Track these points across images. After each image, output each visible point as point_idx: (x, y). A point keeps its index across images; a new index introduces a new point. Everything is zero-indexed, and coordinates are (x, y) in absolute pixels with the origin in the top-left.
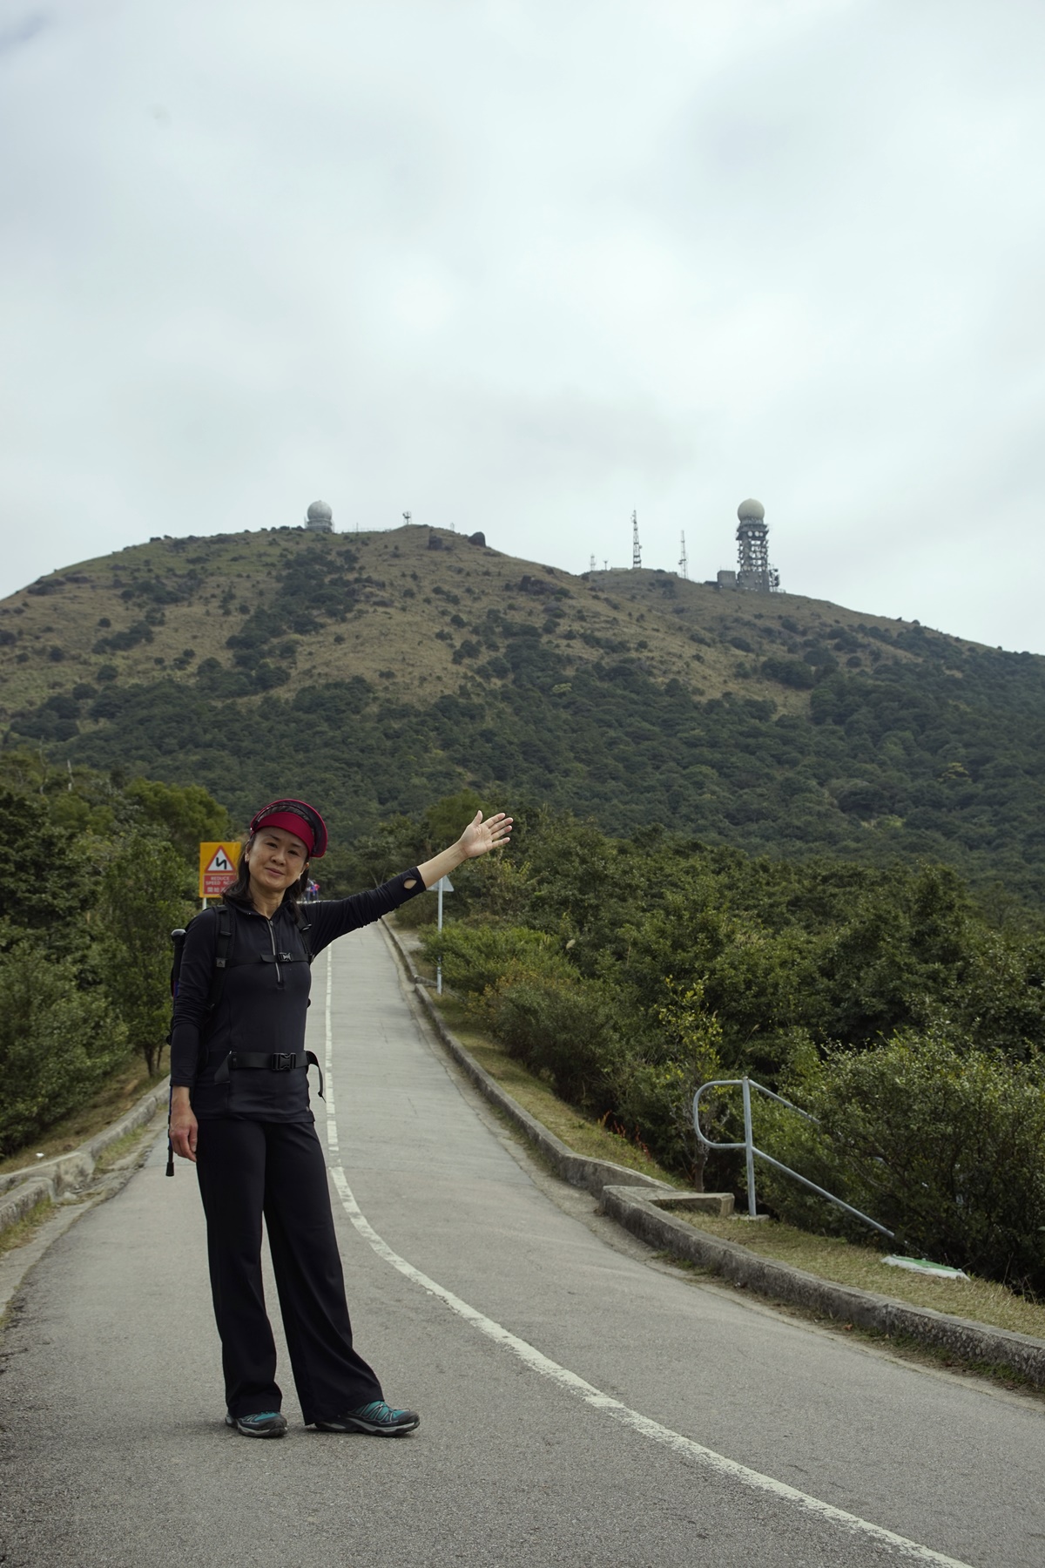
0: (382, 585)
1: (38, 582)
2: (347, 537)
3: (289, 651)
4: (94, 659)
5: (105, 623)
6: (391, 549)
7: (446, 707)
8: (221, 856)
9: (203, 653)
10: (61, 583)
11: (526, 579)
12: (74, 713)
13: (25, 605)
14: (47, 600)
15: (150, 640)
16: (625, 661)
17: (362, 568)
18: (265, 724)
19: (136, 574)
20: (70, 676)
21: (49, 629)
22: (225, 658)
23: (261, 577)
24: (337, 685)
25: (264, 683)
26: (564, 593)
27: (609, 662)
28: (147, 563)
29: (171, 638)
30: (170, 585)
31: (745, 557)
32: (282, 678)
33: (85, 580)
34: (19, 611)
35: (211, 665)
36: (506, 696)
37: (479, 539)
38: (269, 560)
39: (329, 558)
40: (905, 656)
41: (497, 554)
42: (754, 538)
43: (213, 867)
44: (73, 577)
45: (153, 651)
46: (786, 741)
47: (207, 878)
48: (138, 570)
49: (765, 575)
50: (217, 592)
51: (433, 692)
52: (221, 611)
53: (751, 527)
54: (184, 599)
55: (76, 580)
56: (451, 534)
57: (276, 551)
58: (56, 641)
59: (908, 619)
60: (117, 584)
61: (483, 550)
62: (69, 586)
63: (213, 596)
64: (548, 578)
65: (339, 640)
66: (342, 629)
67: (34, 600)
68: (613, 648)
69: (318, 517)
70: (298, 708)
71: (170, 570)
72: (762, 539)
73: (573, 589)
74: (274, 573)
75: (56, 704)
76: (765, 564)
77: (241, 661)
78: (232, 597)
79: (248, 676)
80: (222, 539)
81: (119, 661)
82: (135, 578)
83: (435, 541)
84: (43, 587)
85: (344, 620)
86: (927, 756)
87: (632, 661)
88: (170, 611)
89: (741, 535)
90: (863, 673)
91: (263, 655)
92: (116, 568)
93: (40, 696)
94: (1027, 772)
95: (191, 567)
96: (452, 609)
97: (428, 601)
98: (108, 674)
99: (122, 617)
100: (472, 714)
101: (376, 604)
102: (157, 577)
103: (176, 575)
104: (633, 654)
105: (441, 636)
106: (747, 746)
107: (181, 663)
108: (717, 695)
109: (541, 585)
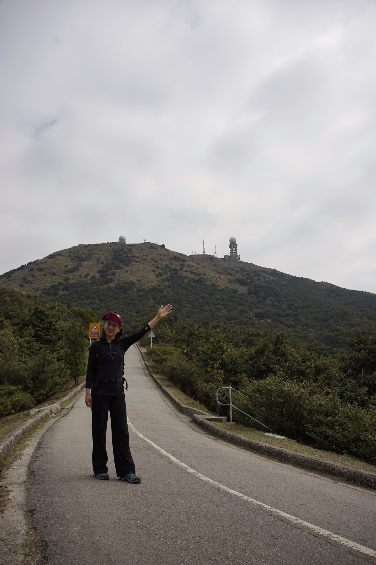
0: (138, 258)
1: (49, 255)
2: (129, 245)
3: (114, 274)
4: (63, 275)
5: (67, 266)
6: (141, 248)
7: (154, 289)
8: (95, 327)
9: (92, 274)
10: (55, 256)
11: (175, 257)
12: (58, 289)
13: (46, 261)
14: (52, 260)
15: (78, 271)
16: (200, 278)
17: (133, 253)
18: (107, 293)
19: (75, 254)
20: (57, 279)
21: (52, 267)
22: (97, 276)
23: (107, 255)
24: (126, 283)
25: (107, 282)
26: (185, 260)
27: (196, 278)
28: (78, 251)
29: (83, 271)
30: (84, 256)
31: (231, 252)
32: (112, 281)
33: (62, 255)
34: (45, 263)
35: (93, 277)
36: (169, 287)
37: (163, 246)
38: (109, 251)
39: (125, 250)
40: (272, 278)
41: (168, 250)
42: (234, 247)
43: (93, 330)
44: (59, 254)
45: (79, 273)
46: (241, 299)
47: (91, 333)
48: (75, 253)
49: (237, 256)
50: (95, 258)
51: (150, 285)
52: (96, 264)
53: (233, 244)
54: (87, 260)
55: (59, 255)
56: (156, 245)
57: (111, 248)
58: (54, 270)
59: (273, 268)
60: (70, 256)
61: (164, 249)
62: (57, 257)
63: (94, 260)
64: (181, 256)
65: (127, 271)
66: (127, 269)
68: (197, 275)
69: (122, 240)
70: (116, 289)
71: (84, 253)
72: (236, 247)
73: (187, 259)
74: (110, 254)
75: (53, 287)
76: (236, 254)
77: (101, 276)
78: (99, 260)
79: (103, 280)
80: (97, 245)
81: (70, 276)
82: (75, 255)
83: (152, 246)
84: (51, 256)
85: (128, 266)
86: (277, 303)
87: (202, 278)
88: (83, 263)
89: (230, 246)
90: (261, 282)
91: (107, 275)
92: (70, 252)
93: (49, 285)
94: (303, 308)
95: (89, 252)
96: (156, 264)
97: (150, 262)
98: (67, 279)
99: (71, 265)
100: (161, 291)
101: (136, 262)
102: (80, 255)
103: (85, 254)
104: (203, 276)
105: (153, 271)
106: (231, 300)
107: (86, 277)
108: (224, 287)
109: (178, 258)
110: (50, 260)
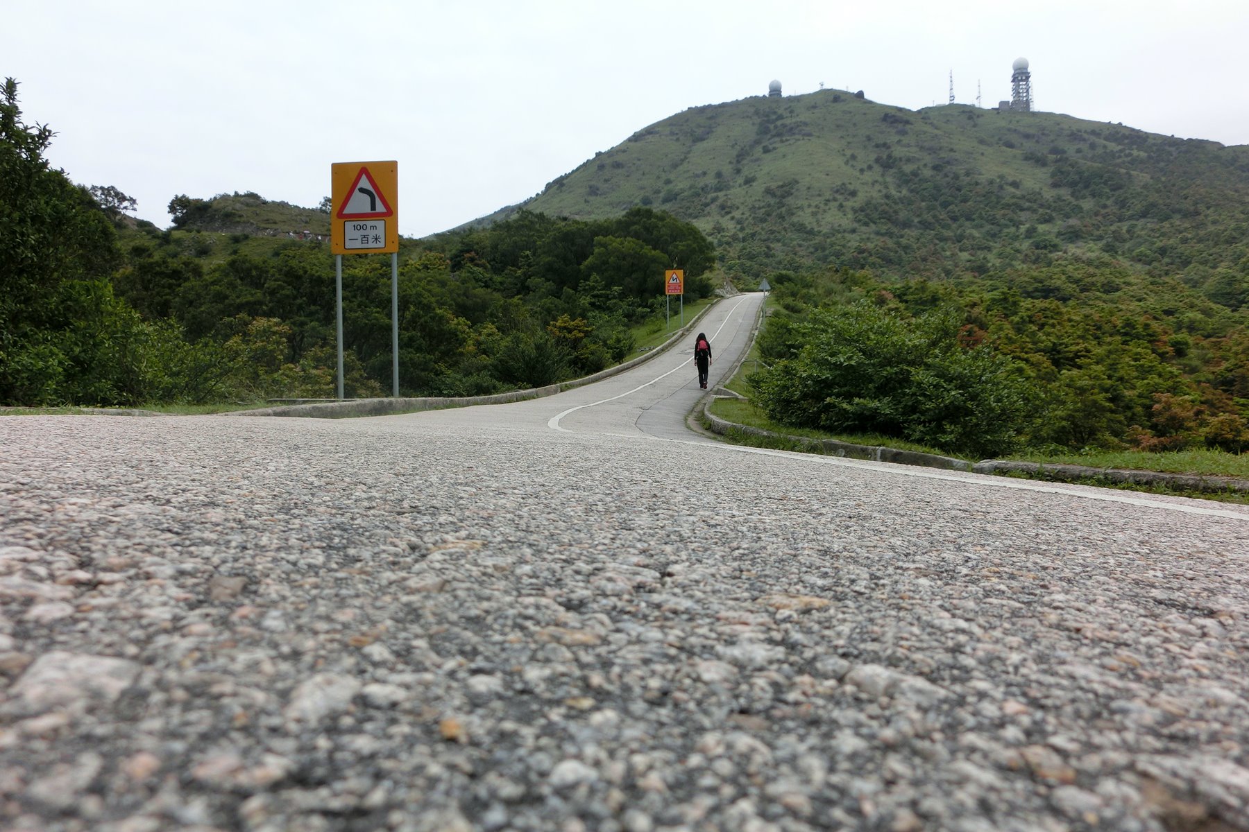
0: (807, 125)
1: (634, 136)
2: (791, 99)
4: (662, 174)
5: (667, 155)
6: (813, 103)
8: (674, 276)
9: (716, 168)
10: (646, 135)
11: (886, 115)
13: (626, 148)
14: (639, 144)
15: (688, 162)
16: (941, 159)
17: (797, 116)
19: (681, 127)
22: (727, 170)
23: (745, 124)
26: (907, 122)
28: (687, 121)
30: (699, 131)
31: (1016, 92)
33: (657, 133)
34: (625, 151)
35: (720, 174)
37: (860, 95)
38: (749, 115)
39: (779, 111)
41: (871, 102)
42: (1022, 80)
43: (671, 281)
44: (650, 131)
47: (669, 286)
48: (682, 125)
49: (1027, 102)
51: (833, 181)
53: (1021, 75)
54: (704, 139)
55: (653, 133)
56: (846, 93)
57: (752, 109)
59: (1115, 122)
60: (672, 133)
61: (863, 101)
62: (650, 137)
64: (899, 114)
65: (784, 156)
66: (786, 149)
67: (631, 144)
68: (934, 151)
69: (775, 91)
71: (699, 124)
72: (1027, 81)
73: (912, 119)
74: (752, 122)
76: (1028, 95)
80: (723, 105)
82: (681, 129)
83: (835, 97)
84: (636, 138)
85: (787, 144)
87: (945, 158)
88: (698, 146)
89: (1014, 80)
90: (1083, 158)
92: (671, 125)
95: (708, 122)
97: (831, 131)
98: (668, 182)
99: (675, 151)
101: (804, 135)
102: (692, 128)
103: (701, 127)
104: (946, 155)
105: (839, 150)
107: (705, 174)
108: (993, 176)
109: (895, 118)
110: (634, 145)
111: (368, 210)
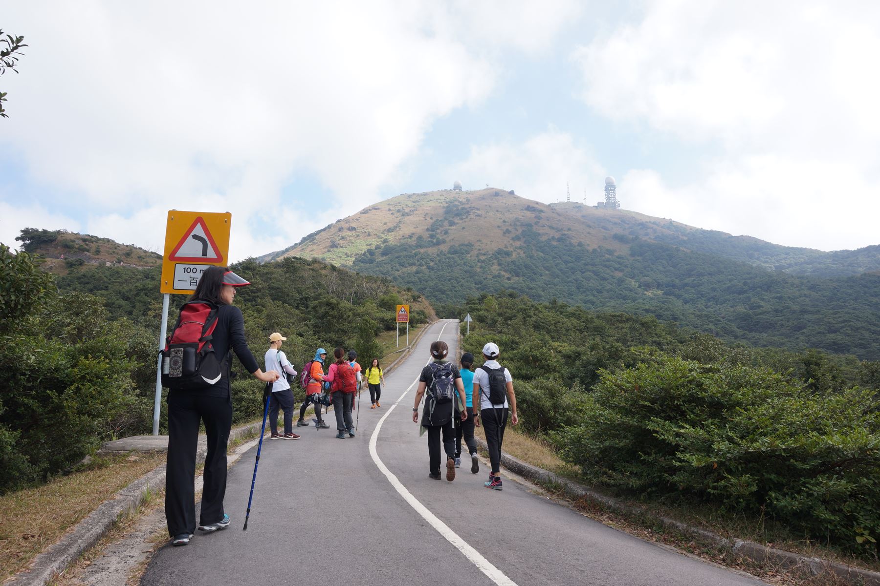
0: (478, 209)
1: (364, 210)
2: (467, 193)
3: (446, 232)
4: (382, 235)
5: (386, 224)
6: (482, 196)
7: (499, 252)
8: (403, 309)
9: (418, 233)
10: (370, 210)
11: (529, 206)
12: (375, 255)
13: (360, 217)
14: (366, 215)
15: (400, 229)
16: (563, 235)
17: (471, 204)
18: (438, 258)
20: (374, 241)
21: (367, 226)
22: (425, 235)
23: (437, 207)
24: (462, 245)
25: (438, 243)
26: (542, 211)
27: (557, 235)
28: (399, 203)
29: (407, 228)
30: (407, 210)
31: (608, 197)
32: (444, 242)
33: (379, 209)
34: (357, 220)
35: (420, 238)
36: (520, 248)
37: (512, 193)
38: (440, 201)
39: (461, 199)
40: (666, 232)
41: (519, 198)
42: (611, 190)
43: (401, 313)
46: (619, 263)
47: (399, 316)
48: (396, 205)
49: (615, 203)
50: (423, 212)
51: (495, 247)
52: (424, 219)
53: (610, 187)
54: (411, 215)
55: (376, 209)
56: (504, 191)
57: (443, 198)
58: (369, 230)
59: (668, 218)
60: (389, 210)
61: (513, 196)
62: (373, 211)
64: (536, 206)
65: (463, 228)
66: (464, 224)
67: (362, 216)
68: (558, 230)
69: (457, 187)
70: (449, 253)
71: (407, 205)
72: (614, 190)
73: (545, 210)
74: (442, 206)
75: (370, 252)
76: (615, 200)
77: (430, 236)
78: (427, 214)
79: (432, 242)
80: (424, 194)
81: (390, 236)
82: (395, 208)
83: (497, 194)
84: (365, 212)
86: (671, 268)
87: (565, 235)
89: (606, 189)
90: (650, 238)
91: (437, 234)
92: (389, 204)
93: (365, 248)
94: (709, 274)
95: (414, 204)
98: (386, 241)
99: (391, 221)
100: (508, 254)
102: (403, 208)
103: (409, 207)
104: (566, 233)
106: (605, 265)
107: (410, 237)
108: (596, 247)
109: (533, 208)
110: (364, 215)
111: (199, 254)
